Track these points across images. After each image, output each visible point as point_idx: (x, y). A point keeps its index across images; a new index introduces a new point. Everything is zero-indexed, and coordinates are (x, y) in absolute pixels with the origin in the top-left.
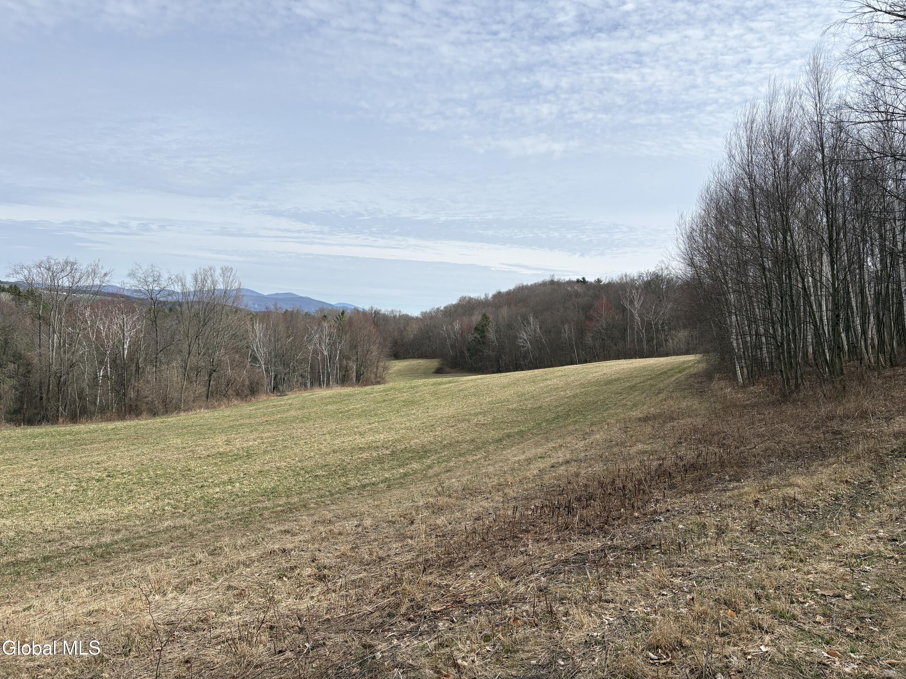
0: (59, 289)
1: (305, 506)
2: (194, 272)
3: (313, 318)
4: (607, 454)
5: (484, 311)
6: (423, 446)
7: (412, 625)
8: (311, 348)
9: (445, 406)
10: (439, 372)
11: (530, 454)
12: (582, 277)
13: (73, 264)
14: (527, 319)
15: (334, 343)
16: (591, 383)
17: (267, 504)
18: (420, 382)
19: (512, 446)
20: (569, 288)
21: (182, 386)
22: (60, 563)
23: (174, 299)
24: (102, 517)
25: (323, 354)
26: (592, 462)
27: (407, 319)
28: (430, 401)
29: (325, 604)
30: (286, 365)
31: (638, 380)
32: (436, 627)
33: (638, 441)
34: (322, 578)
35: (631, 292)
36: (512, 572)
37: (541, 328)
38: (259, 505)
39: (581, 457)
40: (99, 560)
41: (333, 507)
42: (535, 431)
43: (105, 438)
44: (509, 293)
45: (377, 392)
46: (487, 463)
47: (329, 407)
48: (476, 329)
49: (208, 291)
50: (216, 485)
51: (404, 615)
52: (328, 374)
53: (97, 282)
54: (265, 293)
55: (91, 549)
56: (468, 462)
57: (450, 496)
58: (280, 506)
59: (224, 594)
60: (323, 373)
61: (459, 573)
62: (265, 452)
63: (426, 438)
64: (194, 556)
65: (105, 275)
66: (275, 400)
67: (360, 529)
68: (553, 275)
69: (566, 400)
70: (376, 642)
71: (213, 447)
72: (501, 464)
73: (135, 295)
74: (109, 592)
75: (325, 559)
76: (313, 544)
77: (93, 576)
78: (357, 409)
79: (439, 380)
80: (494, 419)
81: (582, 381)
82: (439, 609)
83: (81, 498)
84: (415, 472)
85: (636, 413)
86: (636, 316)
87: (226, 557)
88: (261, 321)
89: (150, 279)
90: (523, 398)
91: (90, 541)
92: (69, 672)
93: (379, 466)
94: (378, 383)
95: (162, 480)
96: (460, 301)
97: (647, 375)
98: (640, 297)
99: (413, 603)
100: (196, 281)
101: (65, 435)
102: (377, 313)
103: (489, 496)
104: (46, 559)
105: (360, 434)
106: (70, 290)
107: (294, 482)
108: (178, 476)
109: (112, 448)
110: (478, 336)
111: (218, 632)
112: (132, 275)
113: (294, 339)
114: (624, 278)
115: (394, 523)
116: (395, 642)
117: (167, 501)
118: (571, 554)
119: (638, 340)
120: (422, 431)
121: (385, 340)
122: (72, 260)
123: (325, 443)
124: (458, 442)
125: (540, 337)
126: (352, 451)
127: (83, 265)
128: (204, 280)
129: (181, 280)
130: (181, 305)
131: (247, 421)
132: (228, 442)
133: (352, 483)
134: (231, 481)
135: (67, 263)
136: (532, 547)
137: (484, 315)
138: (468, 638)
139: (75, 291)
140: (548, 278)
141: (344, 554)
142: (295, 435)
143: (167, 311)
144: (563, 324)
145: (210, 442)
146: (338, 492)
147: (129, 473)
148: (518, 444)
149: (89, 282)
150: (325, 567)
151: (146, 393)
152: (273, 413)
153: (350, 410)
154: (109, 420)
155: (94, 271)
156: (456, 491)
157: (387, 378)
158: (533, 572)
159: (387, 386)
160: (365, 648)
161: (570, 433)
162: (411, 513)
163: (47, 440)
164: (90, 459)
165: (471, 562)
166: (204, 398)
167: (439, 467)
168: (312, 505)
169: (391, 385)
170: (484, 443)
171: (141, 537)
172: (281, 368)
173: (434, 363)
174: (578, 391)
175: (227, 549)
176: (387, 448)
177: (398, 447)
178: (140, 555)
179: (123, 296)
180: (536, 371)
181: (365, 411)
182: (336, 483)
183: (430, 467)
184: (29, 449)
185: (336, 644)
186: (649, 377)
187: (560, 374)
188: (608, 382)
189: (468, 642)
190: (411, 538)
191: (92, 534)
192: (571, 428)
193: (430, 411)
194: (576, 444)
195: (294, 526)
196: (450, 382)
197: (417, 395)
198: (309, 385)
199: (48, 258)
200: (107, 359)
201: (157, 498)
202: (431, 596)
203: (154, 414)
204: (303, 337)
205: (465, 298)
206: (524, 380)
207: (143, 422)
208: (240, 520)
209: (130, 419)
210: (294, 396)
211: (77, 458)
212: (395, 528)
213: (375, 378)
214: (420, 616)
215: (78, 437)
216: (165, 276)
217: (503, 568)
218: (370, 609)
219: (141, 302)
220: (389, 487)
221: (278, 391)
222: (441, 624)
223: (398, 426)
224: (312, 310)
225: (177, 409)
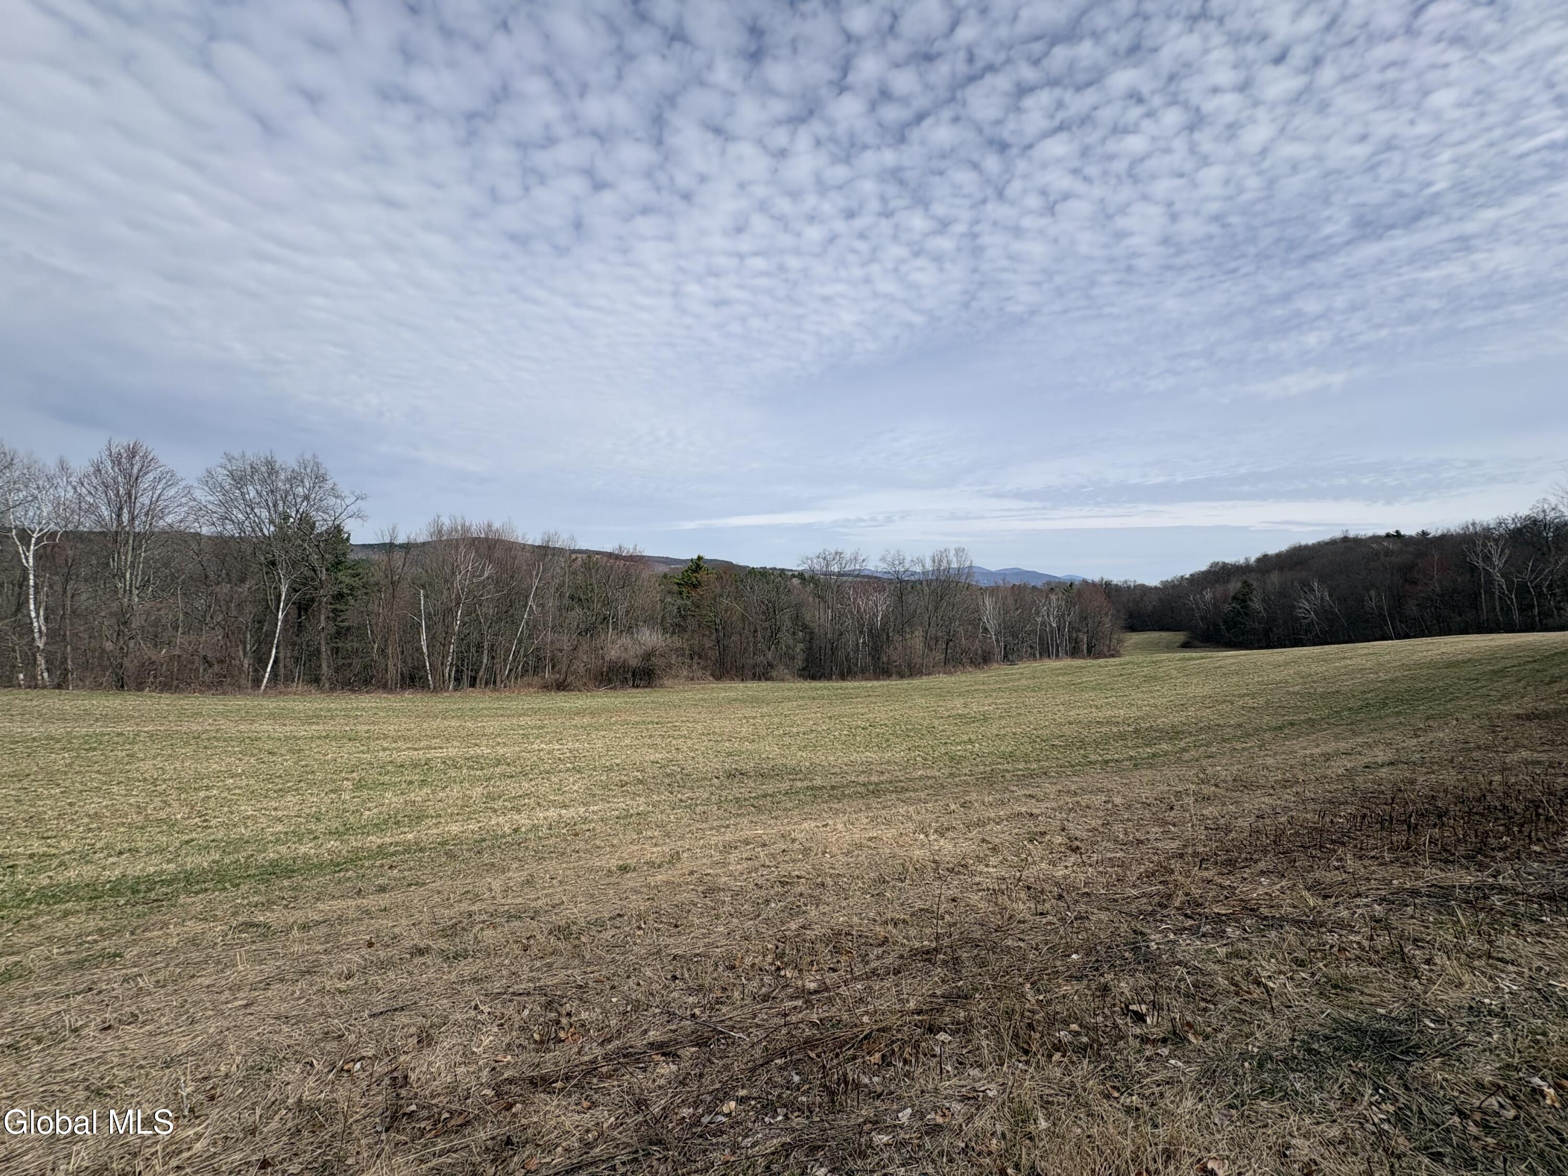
0: (832, 574)
1: (1045, 774)
2: (931, 554)
3: (1041, 591)
4: (1461, 759)
5: (1244, 577)
6: (1173, 727)
7: (1191, 922)
8: (1039, 620)
9: (1197, 685)
10: (1186, 646)
11: (1330, 747)
12: (1395, 530)
13: (841, 554)
14: (1309, 585)
15: (1063, 615)
16: (1419, 665)
17: (1009, 767)
18: (1164, 656)
19: (1299, 736)
20: (1374, 546)
21: (924, 653)
22: (843, 792)
23: (916, 577)
24: (870, 760)
25: (1051, 626)
26: (1436, 767)
27: (1144, 590)
28: (1177, 678)
29: (1082, 877)
30: (1014, 635)
31: (1509, 663)
32: (1224, 932)
33: (1517, 746)
34: (1076, 850)
35: (1484, 545)
36: (1325, 888)
37: (1330, 596)
38: (999, 766)
39: (1413, 759)
40: (872, 795)
41: (1075, 779)
42: (1332, 721)
43: (866, 694)
44: (1279, 556)
45: (1112, 666)
46: (1262, 753)
47: (1060, 678)
48: (1235, 598)
49: (944, 570)
50: (957, 744)
51: (1178, 909)
52: (1058, 646)
53: (858, 567)
54: (993, 569)
55: (864, 785)
56: (1235, 749)
57: (1216, 786)
58: (1020, 770)
59: (979, 845)
60: (1052, 645)
61: (1245, 876)
62: (1001, 717)
63: (1177, 718)
64: (948, 805)
65: (864, 561)
66: (1006, 669)
67: (1110, 806)
68: (1347, 531)
69: (1380, 685)
70: (1149, 931)
71: (953, 709)
72: (1284, 756)
73: (885, 576)
74: (883, 823)
75: (1076, 830)
76: (1061, 813)
77: (869, 808)
78: (1091, 681)
79: (1188, 655)
80: (1267, 702)
81: (1404, 661)
82: (1223, 912)
83: (852, 741)
84: (1166, 754)
85: (1512, 708)
86: (1498, 576)
87: (976, 811)
88: (991, 595)
89: (897, 562)
90: (1310, 679)
91: (862, 779)
92: (861, 885)
93: (1121, 743)
94: (1113, 656)
95: (912, 734)
96: (1211, 567)
97: (1525, 656)
98: (1502, 551)
99: (1188, 898)
100: (934, 561)
101: (837, 689)
102: (1108, 584)
103: (1272, 791)
104: (833, 788)
105: (1097, 707)
106: (839, 574)
107: (1030, 749)
108: (925, 732)
109: (871, 702)
110: (1238, 607)
111: (977, 879)
112: (883, 559)
113: (1022, 612)
114: (1471, 527)
115: (1149, 805)
116: (1172, 936)
117: (917, 752)
118: (1420, 883)
119: (1502, 609)
120: (1170, 710)
121: (1118, 611)
122: (840, 550)
123: (1059, 714)
124: (1219, 725)
125: (1331, 606)
126: (1089, 725)
127: (848, 555)
128: (940, 561)
129: (921, 562)
130: (921, 583)
131: (982, 687)
132: (965, 705)
133: (1093, 757)
134: (970, 741)
135: (836, 553)
136: (1351, 863)
137: (1245, 582)
138: (1272, 956)
139: (843, 575)
140: (1338, 534)
141: (1095, 829)
142: (1028, 703)
143: (909, 589)
144: (1367, 590)
145: (949, 705)
146: (1078, 764)
147: (886, 725)
148: (1308, 735)
149: (852, 568)
150: (1076, 839)
151: (895, 658)
152: (1005, 681)
153: (1083, 683)
154: (867, 679)
155: (855, 558)
156: (1225, 781)
157: (1121, 652)
158: (1359, 895)
159: (1122, 660)
160: (1137, 934)
161: (1392, 727)
162: (1169, 798)
163: (825, 692)
164: (856, 711)
165: (1262, 865)
166: (942, 664)
167: (1197, 751)
168: (1053, 774)
169: (1128, 658)
170: (1256, 730)
171: (901, 781)
172: (1010, 639)
173: (1180, 637)
174: (1398, 674)
175: (976, 804)
176: (1129, 725)
177: (1142, 725)
178: (902, 796)
179: (876, 578)
180: (1327, 648)
181: (1099, 684)
182: (1076, 756)
183: (1184, 750)
184: (814, 699)
185: (1101, 921)
186: (1530, 659)
187: (1365, 651)
188: (1450, 665)
189: (1273, 960)
190: (1174, 825)
191: (863, 772)
192: (1391, 720)
193: (1178, 688)
194: (1404, 741)
195: (1039, 793)
196: (1202, 658)
197: (1160, 670)
198: (1038, 655)
199: (825, 550)
200: (865, 629)
201: (909, 749)
202: (1210, 895)
203: (902, 676)
204: (1031, 610)
205: (1218, 563)
206: (1309, 658)
207: (894, 683)
208: (984, 778)
209: (884, 680)
210: (1023, 666)
211: (846, 709)
212: (1150, 810)
213: (1109, 651)
214: (1200, 915)
215: (846, 691)
216: (908, 559)
217: (1310, 882)
218: (1135, 892)
219: (891, 582)
220: (1135, 765)
221: (1009, 660)
222: (1229, 930)
223: (1139, 702)
224: (1039, 584)
225: (920, 673)
